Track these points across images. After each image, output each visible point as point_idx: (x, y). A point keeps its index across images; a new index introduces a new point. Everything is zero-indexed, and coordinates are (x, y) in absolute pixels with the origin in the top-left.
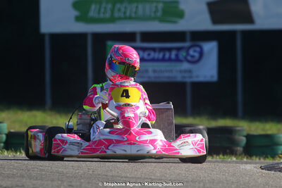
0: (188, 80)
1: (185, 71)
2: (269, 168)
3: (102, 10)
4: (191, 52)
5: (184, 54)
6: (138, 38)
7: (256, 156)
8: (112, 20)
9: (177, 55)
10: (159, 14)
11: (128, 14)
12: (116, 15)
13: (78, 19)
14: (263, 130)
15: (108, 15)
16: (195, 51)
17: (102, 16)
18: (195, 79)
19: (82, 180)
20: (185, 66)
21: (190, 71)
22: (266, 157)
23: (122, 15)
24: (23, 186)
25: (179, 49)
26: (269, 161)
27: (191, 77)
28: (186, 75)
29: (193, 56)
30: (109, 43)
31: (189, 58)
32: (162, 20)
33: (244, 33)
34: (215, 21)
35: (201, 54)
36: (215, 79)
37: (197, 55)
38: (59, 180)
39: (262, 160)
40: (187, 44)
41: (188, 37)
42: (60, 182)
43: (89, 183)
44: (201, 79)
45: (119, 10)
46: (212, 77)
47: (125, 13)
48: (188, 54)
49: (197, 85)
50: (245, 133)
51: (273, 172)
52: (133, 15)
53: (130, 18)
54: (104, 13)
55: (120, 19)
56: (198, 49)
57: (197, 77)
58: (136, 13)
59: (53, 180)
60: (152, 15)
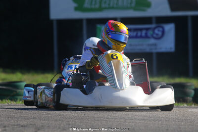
0: (154, 51)
1: (152, 45)
3: (94, 3)
4: (156, 31)
5: (152, 33)
8: (100, 9)
9: (146, 34)
10: (133, 5)
11: (111, 5)
12: (103, 6)
13: (76, 9)
15: (97, 6)
16: (159, 31)
17: (93, 7)
18: (159, 50)
19: (77, 121)
20: (152, 41)
21: (155, 45)
23: (107, 6)
24: (35, 124)
25: (147, 29)
27: (156, 49)
28: (153, 47)
29: (157, 34)
30: (98, 26)
31: (155, 36)
32: (135, 9)
34: (173, 9)
35: (163, 32)
36: (173, 50)
37: (160, 33)
38: (60, 120)
40: (153, 26)
41: (154, 20)
42: (61, 122)
43: (81, 122)
44: (163, 50)
45: (105, 2)
46: (171, 48)
47: (109, 4)
48: (154, 33)
49: (161, 55)
50: (193, 87)
52: (115, 6)
53: (113, 8)
54: (94, 5)
55: (106, 8)
56: (161, 29)
57: (161, 49)
58: (117, 4)
59: (56, 121)
60: (129, 5)
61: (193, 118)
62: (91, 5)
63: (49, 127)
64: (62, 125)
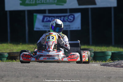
0: (69, 29)
1: (67, 26)
2: (104, 65)
4: (70, 17)
5: (67, 18)
6: (47, 12)
7: (98, 61)
8: (36, 4)
9: (64, 19)
10: (56, 2)
11: (42, 2)
13: (21, 4)
14: (101, 50)
15: (34, 2)
16: (71, 17)
17: (31, 3)
18: (71, 29)
19: (25, 72)
20: (67, 23)
21: (69, 26)
22: (102, 61)
23: (40, 2)
25: (64, 16)
26: (104, 63)
27: (69, 28)
28: (68, 27)
29: (70, 19)
30: (35, 14)
31: (69, 20)
32: (57, 4)
33: (92, 9)
34: (79, 4)
35: (74, 18)
36: (80, 29)
37: (72, 19)
38: (15, 72)
39: (101, 62)
40: (68, 14)
41: (68, 11)
42: (15, 73)
43: (28, 73)
44: (74, 29)
45: (39, 0)
46: (79, 28)
47: (41, 1)
48: (68, 18)
49: (72, 32)
50: (93, 51)
51: (106, 67)
52: (45, 2)
53: (43, 3)
54: (32, 2)
55: (39, 4)
56: (73, 16)
58: (46, 1)
59: (12, 72)
60: (53, 2)
61: (95, 69)
62: (30, 1)
63: (8, 76)
64: (16, 75)
